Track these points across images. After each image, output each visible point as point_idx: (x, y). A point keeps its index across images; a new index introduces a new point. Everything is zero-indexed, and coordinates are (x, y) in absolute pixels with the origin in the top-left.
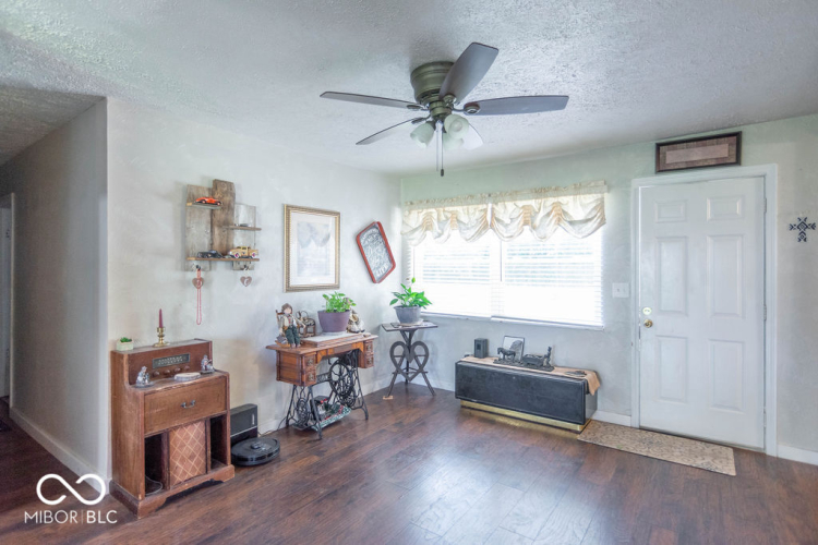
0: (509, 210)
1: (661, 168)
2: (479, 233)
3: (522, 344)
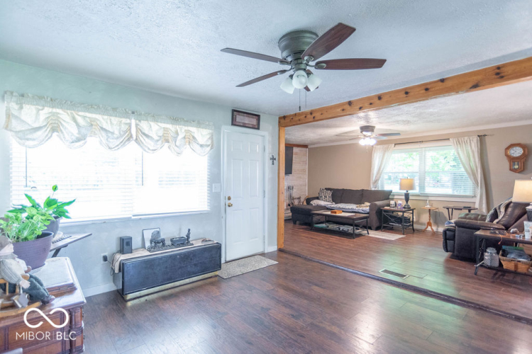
0: (154, 128)
1: (234, 123)
2: (123, 144)
3: (158, 232)
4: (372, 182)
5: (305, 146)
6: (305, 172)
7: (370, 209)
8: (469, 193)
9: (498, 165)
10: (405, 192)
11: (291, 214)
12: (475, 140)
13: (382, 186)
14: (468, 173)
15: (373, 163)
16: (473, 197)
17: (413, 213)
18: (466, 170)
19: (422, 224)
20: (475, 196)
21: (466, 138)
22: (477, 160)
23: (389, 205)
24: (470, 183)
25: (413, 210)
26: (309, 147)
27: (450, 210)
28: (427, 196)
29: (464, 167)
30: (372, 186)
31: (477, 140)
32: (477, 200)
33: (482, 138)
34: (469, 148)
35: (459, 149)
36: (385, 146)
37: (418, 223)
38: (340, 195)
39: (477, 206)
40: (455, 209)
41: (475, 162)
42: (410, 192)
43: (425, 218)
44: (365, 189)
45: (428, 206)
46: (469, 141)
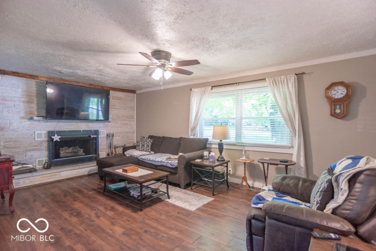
4: (190, 129)
5: (133, 92)
6: (133, 118)
7: (178, 163)
8: (286, 143)
9: (318, 109)
10: (219, 141)
11: (96, 168)
12: (292, 79)
13: (202, 133)
14: (285, 119)
15: (191, 108)
16: (290, 148)
17: (227, 167)
18: (283, 116)
19: (238, 177)
20: (292, 147)
21: (283, 77)
22: (295, 103)
23: (202, 157)
24: (287, 131)
25: (227, 163)
26: (137, 92)
27: (266, 165)
28: (243, 145)
29: (281, 112)
30: (190, 134)
31: (295, 79)
32: (294, 152)
33: (300, 76)
34: (286, 89)
35: (276, 91)
36: (203, 89)
37: (234, 175)
38: (159, 144)
39: (294, 159)
40: (271, 164)
41: (292, 105)
42: (224, 141)
43: (241, 171)
44: (184, 136)
45: (244, 158)
46: (285, 81)
